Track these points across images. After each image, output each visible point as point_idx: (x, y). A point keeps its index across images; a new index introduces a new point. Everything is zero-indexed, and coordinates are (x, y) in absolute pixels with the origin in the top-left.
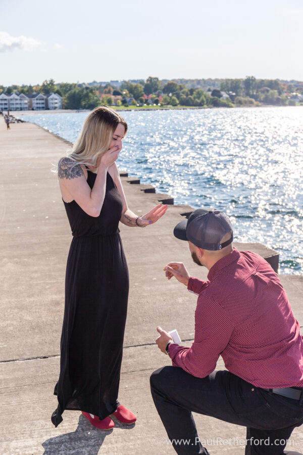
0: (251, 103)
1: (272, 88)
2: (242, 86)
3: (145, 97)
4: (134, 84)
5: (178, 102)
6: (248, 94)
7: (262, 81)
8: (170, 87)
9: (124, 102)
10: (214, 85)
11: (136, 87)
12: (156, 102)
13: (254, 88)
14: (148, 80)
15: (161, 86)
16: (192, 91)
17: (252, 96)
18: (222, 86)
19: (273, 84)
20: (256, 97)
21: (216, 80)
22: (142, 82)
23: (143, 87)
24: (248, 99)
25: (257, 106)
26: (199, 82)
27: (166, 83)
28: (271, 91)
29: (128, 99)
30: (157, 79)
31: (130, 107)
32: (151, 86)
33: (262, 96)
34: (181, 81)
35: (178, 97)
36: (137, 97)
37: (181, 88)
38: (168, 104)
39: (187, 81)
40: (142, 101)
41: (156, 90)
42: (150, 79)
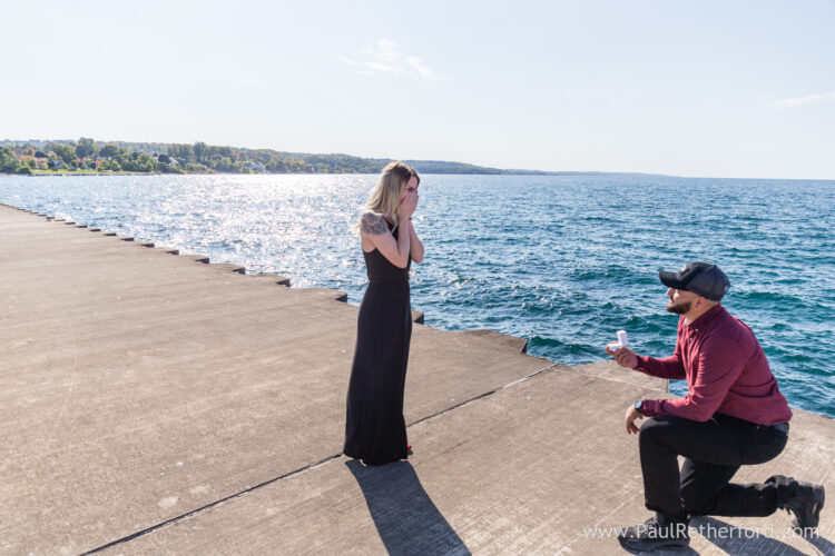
0: (204, 169)
1: (225, 156)
2: (192, 151)
3: (78, 160)
4: (63, 146)
5: (119, 166)
6: (199, 161)
7: (214, 147)
8: (108, 151)
9: (51, 165)
10: (159, 149)
11: (65, 149)
12: (93, 166)
13: (205, 154)
14: (80, 142)
15: (97, 149)
16: (135, 156)
17: (204, 163)
18: (169, 151)
19: (225, 151)
20: (208, 165)
21: (161, 144)
22: (72, 144)
23: (74, 149)
24: (199, 165)
25: (211, 173)
26: (141, 146)
27: (103, 146)
28: (223, 158)
29: (56, 162)
30: (92, 141)
31: (59, 172)
32: (85, 148)
33: (215, 164)
34: (120, 143)
35: (120, 161)
36: (68, 160)
37: (122, 152)
38: (108, 168)
39: (127, 145)
40: (74, 165)
41: (91, 153)
42: (83, 141)
